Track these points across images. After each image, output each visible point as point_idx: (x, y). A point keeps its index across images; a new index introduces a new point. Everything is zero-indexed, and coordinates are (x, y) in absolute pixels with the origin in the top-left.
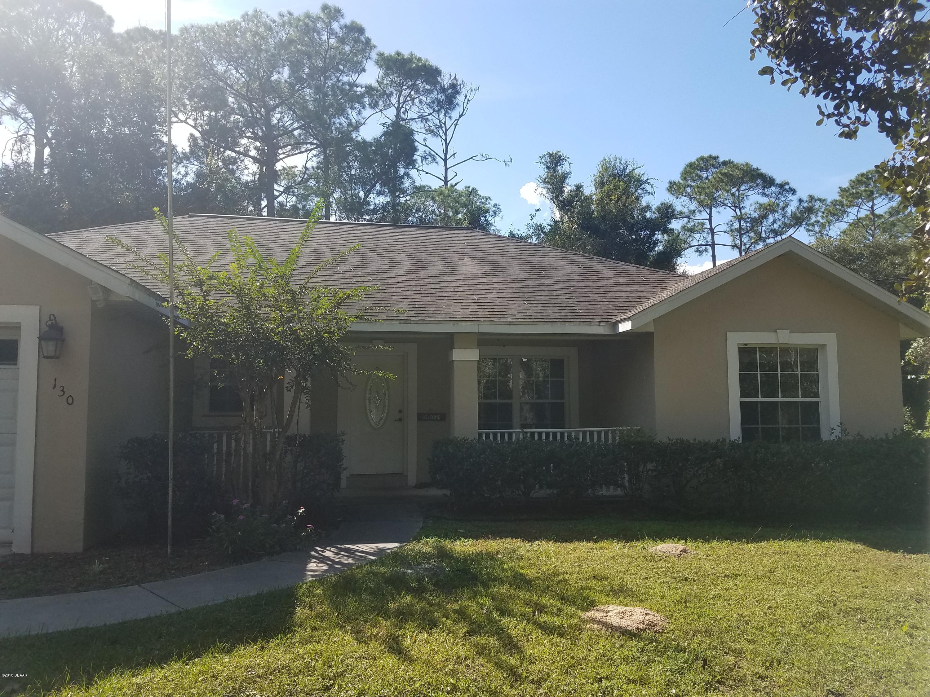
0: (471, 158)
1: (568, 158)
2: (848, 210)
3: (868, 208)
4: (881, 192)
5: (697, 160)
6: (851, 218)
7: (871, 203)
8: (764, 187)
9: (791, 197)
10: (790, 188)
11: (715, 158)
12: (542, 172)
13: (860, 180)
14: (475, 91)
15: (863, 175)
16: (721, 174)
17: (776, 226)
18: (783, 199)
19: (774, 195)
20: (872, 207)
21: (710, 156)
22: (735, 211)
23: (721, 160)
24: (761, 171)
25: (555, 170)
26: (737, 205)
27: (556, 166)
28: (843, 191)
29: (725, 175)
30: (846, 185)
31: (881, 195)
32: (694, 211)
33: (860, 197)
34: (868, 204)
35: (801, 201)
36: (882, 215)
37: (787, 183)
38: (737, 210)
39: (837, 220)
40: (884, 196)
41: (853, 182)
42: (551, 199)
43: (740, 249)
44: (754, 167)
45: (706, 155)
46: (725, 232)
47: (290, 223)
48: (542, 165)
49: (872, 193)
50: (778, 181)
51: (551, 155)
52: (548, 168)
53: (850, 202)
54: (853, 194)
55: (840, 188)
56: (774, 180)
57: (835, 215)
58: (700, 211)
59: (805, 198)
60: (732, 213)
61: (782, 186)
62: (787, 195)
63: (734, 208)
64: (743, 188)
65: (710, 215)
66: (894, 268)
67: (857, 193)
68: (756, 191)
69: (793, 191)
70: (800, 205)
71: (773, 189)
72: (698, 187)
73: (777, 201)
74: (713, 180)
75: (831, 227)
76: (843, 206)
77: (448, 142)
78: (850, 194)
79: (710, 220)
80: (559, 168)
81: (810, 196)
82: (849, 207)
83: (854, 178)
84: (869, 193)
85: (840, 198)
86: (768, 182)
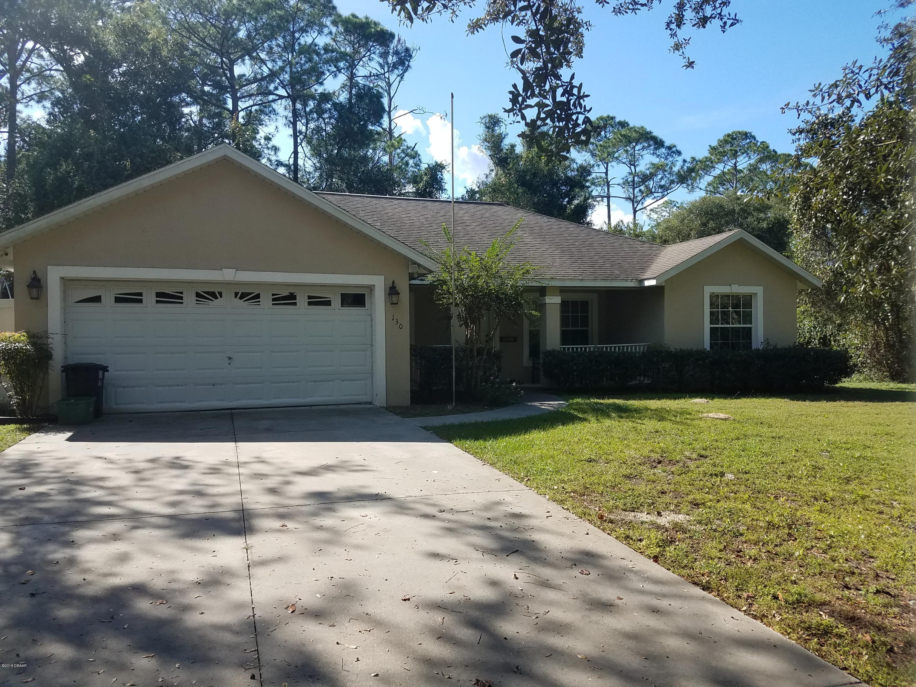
0: (412, 111)
1: (505, 121)
2: (716, 166)
3: (732, 165)
4: (743, 151)
5: (597, 119)
6: (717, 172)
7: (734, 161)
8: (656, 149)
9: (677, 158)
10: (676, 150)
11: (613, 118)
12: (481, 130)
13: (727, 140)
14: (417, 51)
15: (729, 135)
16: (621, 135)
17: (663, 183)
18: (671, 159)
19: (663, 156)
20: (735, 164)
21: (608, 117)
22: (630, 168)
23: (617, 120)
24: (654, 134)
25: (493, 130)
26: (633, 163)
27: (494, 126)
28: (713, 149)
29: (624, 136)
30: (715, 144)
31: (743, 153)
32: (593, 165)
33: (726, 155)
34: (732, 161)
35: (685, 161)
36: (741, 170)
37: (674, 146)
38: (633, 167)
39: (706, 174)
40: (745, 155)
41: (721, 142)
42: (490, 156)
43: (633, 201)
44: (648, 130)
45: (605, 115)
46: (619, 185)
47: (381, 200)
48: (482, 125)
49: (736, 152)
50: (667, 144)
51: (490, 117)
52: (488, 128)
53: (718, 159)
54: (721, 152)
55: (710, 146)
56: (663, 142)
57: (704, 170)
58: (599, 166)
59: (689, 160)
60: (628, 170)
61: (669, 148)
62: (674, 156)
63: (629, 165)
64: (637, 148)
65: (607, 169)
66: (759, 223)
67: (725, 152)
68: (649, 151)
69: (679, 153)
70: (684, 165)
71: (663, 150)
72: (601, 146)
73: (665, 162)
74: (614, 140)
75: (702, 180)
76: (712, 162)
77: (392, 96)
78: (719, 152)
79: (606, 173)
80: (496, 128)
81: (693, 158)
82: (717, 164)
83: (721, 138)
84: (733, 152)
85: (709, 155)
86: (658, 143)
